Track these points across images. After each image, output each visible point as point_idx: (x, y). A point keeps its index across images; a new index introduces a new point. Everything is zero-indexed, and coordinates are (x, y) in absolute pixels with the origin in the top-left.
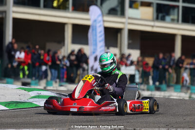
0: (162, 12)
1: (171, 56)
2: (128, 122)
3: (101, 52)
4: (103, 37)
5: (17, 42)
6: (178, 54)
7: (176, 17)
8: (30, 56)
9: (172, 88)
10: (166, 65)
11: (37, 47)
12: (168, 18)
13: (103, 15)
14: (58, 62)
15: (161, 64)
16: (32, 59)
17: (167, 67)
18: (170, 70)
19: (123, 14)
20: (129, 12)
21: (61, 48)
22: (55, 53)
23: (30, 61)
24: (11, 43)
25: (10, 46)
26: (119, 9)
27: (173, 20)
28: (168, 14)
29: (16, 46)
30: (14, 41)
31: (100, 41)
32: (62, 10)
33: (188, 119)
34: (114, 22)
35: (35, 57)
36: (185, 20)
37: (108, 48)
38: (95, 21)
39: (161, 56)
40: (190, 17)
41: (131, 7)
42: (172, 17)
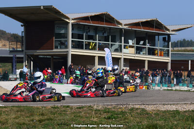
0: (139, 50)
1: (143, 70)
4: (112, 62)
6: (146, 68)
7: (145, 52)
12: (141, 53)
13: (111, 52)
19: (121, 51)
20: (124, 50)
24: (71, 65)
26: (119, 49)
27: (144, 54)
28: (142, 51)
29: (73, 67)
33: (151, 98)
34: (117, 55)
36: (149, 54)
38: (108, 55)
40: (152, 52)
41: (124, 48)
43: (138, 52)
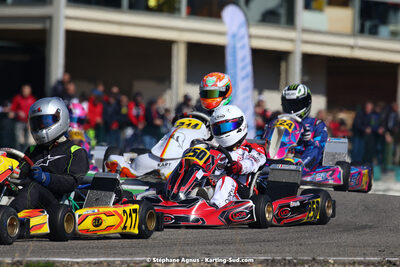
0: (372, 18)
2: (301, 245)
3: (244, 100)
4: (249, 69)
5: (73, 79)
8: (99, 109)
9: (391, 175)
10: (380, 126)
11: (115, 90)
12: (384, 30)
13: (248, 23)
14: (158, 122)
15: (368, 125)
16: (104, 114)
17: (381, 131)
18: (389, 138)
19: (290, 21)
20: (304, 17)
21: (164, 91)
22: (152, 103)
23: (99, 120)
24: (61, 83)
25: (60, 88)
26: (283, 11)
27: (394, 35)
28: (384, 21)
29: (72, 88)
30: (67, 77)
31: (243, 78)
32: (165, 14)
34: (272, 38)
35: (110, 110)
37: (260, 93)
38: (234, 36)
39: (369, 107)
41: (306, 6)
42: (392, 28)
43: (368, 24)
